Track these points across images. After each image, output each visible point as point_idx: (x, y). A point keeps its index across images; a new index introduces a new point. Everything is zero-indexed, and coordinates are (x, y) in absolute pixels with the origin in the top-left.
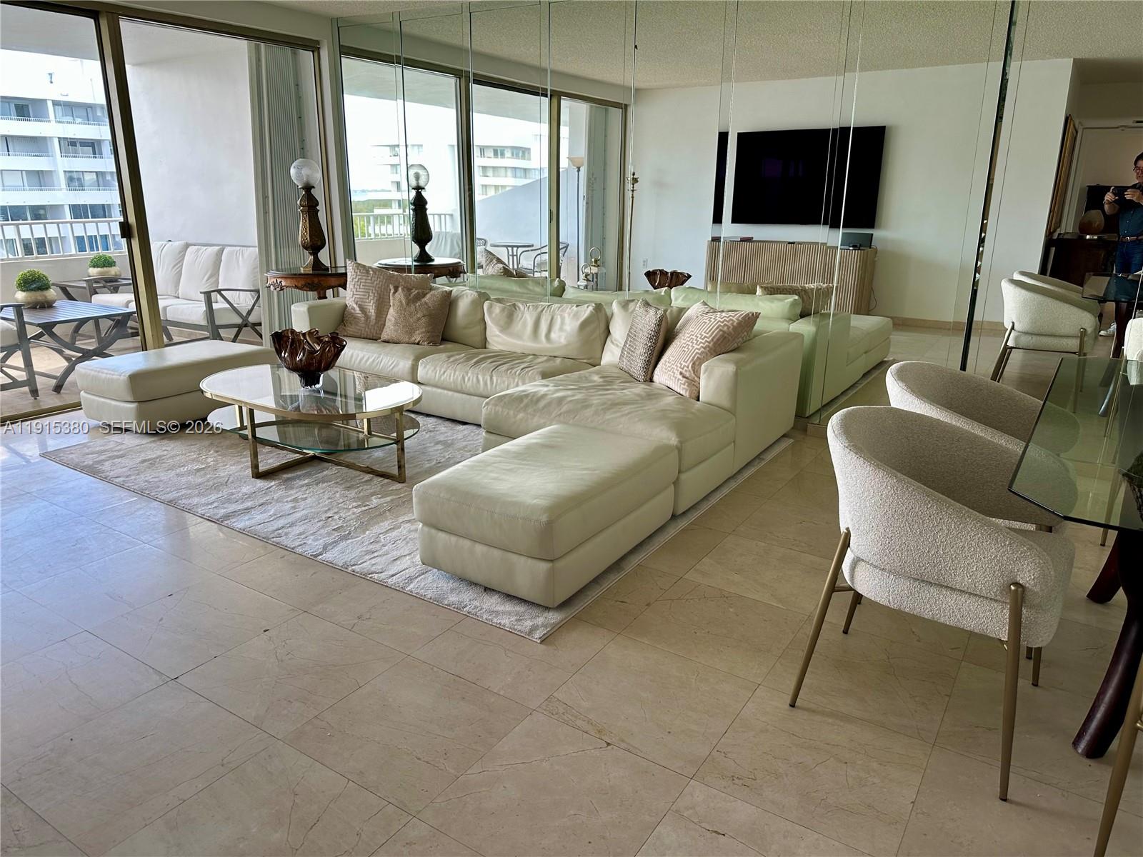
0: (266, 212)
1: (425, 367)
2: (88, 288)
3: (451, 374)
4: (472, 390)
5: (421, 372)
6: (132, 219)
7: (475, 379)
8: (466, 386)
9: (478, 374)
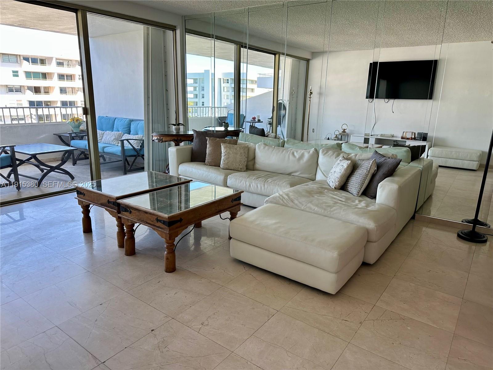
0: (148, 105)
1: (231, 179)
2: (70, 137)
3: (244, 183)
4: (254, 191)
5: (229, 182)
6: (88, 106)
7: (256, 186)
8: (251, 189)
9: (257, 184)
